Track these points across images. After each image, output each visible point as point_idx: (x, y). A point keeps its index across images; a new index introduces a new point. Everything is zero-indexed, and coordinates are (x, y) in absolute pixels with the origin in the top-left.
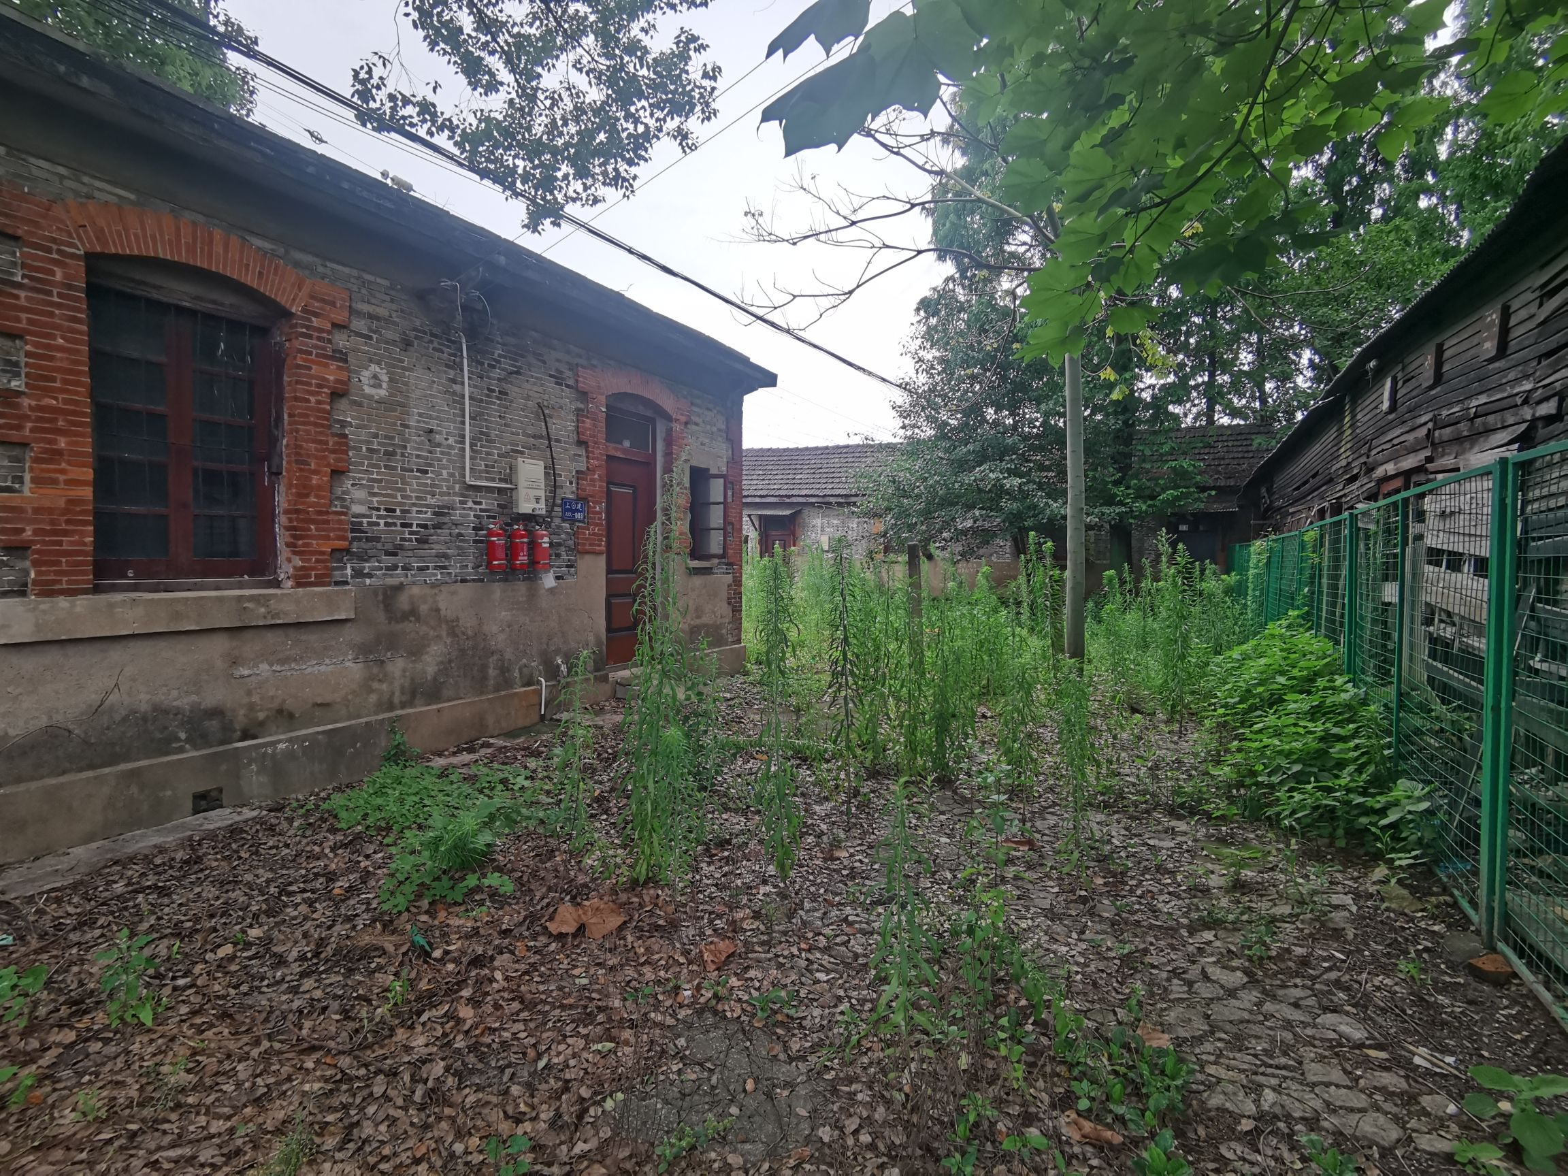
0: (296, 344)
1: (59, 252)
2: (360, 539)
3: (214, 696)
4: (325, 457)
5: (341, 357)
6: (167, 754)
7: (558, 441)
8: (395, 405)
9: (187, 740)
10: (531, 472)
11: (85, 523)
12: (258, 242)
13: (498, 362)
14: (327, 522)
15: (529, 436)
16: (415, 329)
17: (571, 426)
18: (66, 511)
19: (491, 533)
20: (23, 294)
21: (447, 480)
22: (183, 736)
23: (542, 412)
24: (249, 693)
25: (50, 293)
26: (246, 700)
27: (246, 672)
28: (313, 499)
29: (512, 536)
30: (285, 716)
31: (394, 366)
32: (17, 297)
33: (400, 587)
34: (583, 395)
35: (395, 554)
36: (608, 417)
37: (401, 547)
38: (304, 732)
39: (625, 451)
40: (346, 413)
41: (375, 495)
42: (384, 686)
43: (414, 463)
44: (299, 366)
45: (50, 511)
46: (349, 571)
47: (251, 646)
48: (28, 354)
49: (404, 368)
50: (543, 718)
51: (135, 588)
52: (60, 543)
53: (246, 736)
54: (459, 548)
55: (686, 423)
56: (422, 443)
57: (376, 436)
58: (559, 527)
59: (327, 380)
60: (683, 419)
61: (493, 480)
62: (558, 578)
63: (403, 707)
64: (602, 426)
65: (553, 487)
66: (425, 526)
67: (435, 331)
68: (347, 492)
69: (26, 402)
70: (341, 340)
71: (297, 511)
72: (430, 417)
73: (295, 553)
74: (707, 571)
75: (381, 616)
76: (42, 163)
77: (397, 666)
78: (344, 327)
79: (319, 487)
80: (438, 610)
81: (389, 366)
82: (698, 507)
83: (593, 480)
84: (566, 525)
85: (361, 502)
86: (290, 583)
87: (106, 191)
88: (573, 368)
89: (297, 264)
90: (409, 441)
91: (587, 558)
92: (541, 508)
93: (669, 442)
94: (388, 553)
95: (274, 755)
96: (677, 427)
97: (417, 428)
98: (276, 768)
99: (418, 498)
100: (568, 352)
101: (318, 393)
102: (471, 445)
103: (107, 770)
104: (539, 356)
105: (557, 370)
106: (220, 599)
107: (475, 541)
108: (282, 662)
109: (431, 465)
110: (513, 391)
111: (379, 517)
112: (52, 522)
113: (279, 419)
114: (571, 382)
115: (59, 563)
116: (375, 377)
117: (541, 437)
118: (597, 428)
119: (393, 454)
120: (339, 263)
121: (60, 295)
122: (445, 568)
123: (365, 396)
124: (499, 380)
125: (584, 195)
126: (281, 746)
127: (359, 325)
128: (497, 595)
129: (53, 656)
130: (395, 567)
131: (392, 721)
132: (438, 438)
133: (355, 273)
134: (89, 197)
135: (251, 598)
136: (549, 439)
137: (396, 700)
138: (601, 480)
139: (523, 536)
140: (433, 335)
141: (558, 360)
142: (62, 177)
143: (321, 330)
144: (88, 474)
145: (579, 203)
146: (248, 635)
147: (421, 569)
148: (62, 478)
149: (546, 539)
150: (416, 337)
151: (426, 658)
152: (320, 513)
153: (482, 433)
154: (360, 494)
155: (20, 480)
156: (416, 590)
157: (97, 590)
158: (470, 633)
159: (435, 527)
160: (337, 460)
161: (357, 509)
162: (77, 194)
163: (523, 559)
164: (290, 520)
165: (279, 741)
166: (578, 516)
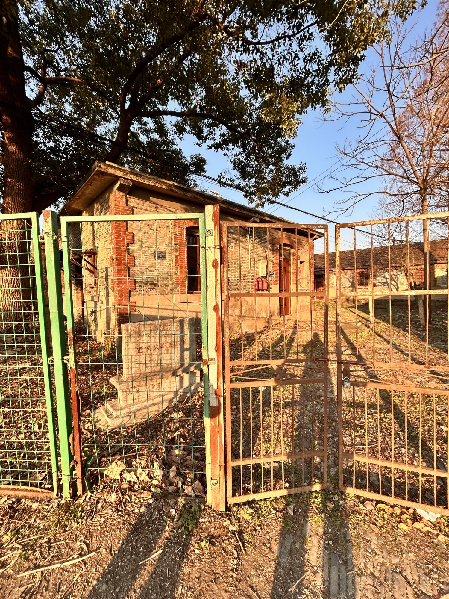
1: (183, 228)
8: (236, 252)
10: (263, 265)
11: (186, 280)
15: (262, 257)
17: (271, 253)
18: (184, 278)
21: (245, 269)
23: (265, 251)
29: (259, 281)
32: (177, 237)
34: (274, 245)
48: (179, 248)
51: (193, 293)
52: (183, 284)
57: (232, 259)
65: (267, 269)
69: (179, 257)
72: (242, 254)
75: (234, 300)
81: (235, 243)
83: (276, 266)
84: (270, 278)
88: (272, 239)
91: (275, 286)
92: (265, 274)
93: (294, 255)
102: (250, 260)
104: (264, 237)
109: (243, 265)
110: (259, 246)
111: (233, 277)
112: (182, 280)
114: (271, 242)
115: (183, 288)
116: (232, 246)
117: (265, 257)
118: (277, 253)
119: (235, 263)
121: (183, 236)
123: (230, 251)
124: (256, 244)
127: (229, 235)
132: (244, 259)
140: (243, 235)
148: (184, 271)
153: (252, 257)
155: (178, 272)
159: (244, 279)
163: (261, 287)
166: (273, 276)
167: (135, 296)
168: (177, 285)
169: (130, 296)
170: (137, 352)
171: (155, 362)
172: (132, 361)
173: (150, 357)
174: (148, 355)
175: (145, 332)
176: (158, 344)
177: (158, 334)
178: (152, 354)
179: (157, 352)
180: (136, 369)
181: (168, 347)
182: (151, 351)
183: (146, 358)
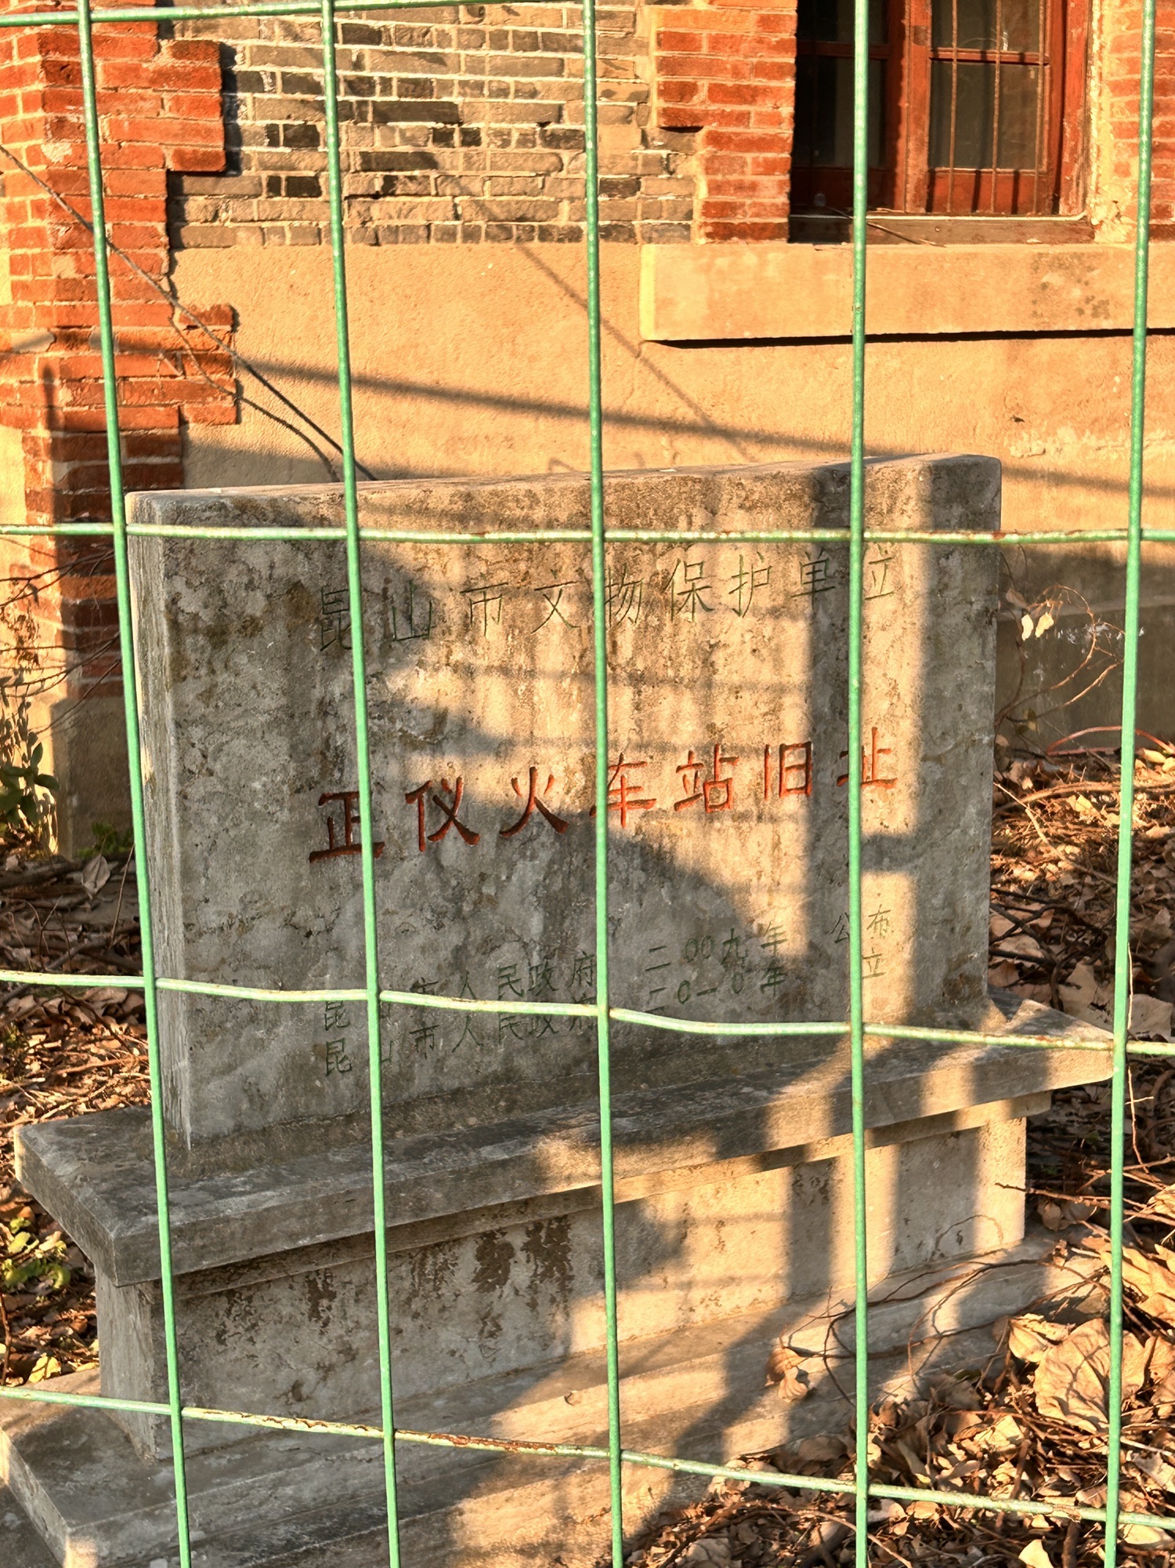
167: (225, 242)
168: (680, 127)
169: (175, 244)
170: (320, 842)
171: (523, 974)
172: (260, 955)
173: (458, 915)
174: (445, 884)
175: (408, 601)
176: (558, 771)
177: (555, 638)
178: (483, 877)
179: (544, 856)
180: (306, 1044)
181: (668, 803)
182: (470, 837)
183: (415, 922)
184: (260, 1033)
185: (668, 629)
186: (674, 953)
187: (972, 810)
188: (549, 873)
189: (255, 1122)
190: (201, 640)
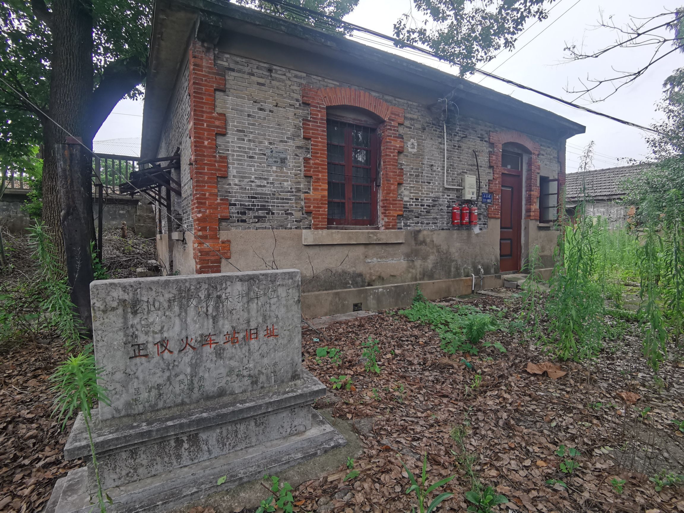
0: (387, 133)
1: (320, 107)
2: (406, 211)
3: (360, 269)
4: (395, 178)
5: (401, 137)
6: (346, 288)
7: (481, 167)
8: (419, 155)
9: (352, 284)
10: (470, 181)
11: (325, 204)
12: (374, 94)
13: (458, 133)
14: (396, 204)
15: (469, 165)
16: (427, 123)
17: (486, 159)
18: (321, 200)
19: (454, 208)
20: (311, 124)
21: (437, 186)
22: (350, 282)
23: (475, 154)
24: (370, 269)
25: (317, 122)
26: (369, 271)
27: (370, 261)
28: (391, 195)
29: (462, 210)
30: (381, 279)
31: (419, 139)
32: (309, 125)
33: (419, 231)
34: (492, 145)
35: (418, 217)
36: (503, 155)
37: (420, 215)
38: (387, 286)
39: (508, 170)
40: (403, 160)
41: (411, 193)
42: (414, 271)
43: (426, 179)
44: (387, 142)
45: (317, 199)
46: (402, 224)
47: (371, 251)
48: (312, 145)
49: (423, 140)
50: (473, 292)
51: (337, 228)
52: (319, 211)
53: (369, 285)
54: (441, 215)
55: (538, 155)
56: (428, 171)
57: (412, 169)
58: (481, 206)
59: (396, 147)
60: (537, 153)
61: (455, 185)
62: (481, 229)
63: (420, 280)
64: (500, 159)
65: (479, 188)
66: (429, 206)
67: (434, 122)
68: (402, 192)
69: (312, 162)
70: (401, 130)
71: (386, 200)
72: (431, 159)
73: (385, 216)
74: (548, 228)
75: (413, 243)
76: (315, 77)
77: (418, 263)
78: (402, 124)
79: (394, 190)
80: (433, 241)
81: (418, 139)
82: (544, 196)
83: (496, 184)
84: (483, 205)
85: (407, 196)
86: (383, 228)
87: (331, 83)
88: (488, 133)
89: (386, 101)
90: (423, 170)
91: (492, 220)
92: (474, 197)
93: (530, 164)
94: (416, 217)
95: (378, 293)
96: (534, 157)
97: (427, 164)
98: (378, 298)
99: (427, 194)
100: (486, 126)
101: (393, 152)
102: (447, 170)
103: (330, 291)
104: (473, 129)
105: (481, 134)
106: (362, 233)
107: (448, 212)
108: (381, 258)
109: (431, 180)
110: (463, 145)
111: (413, 202)
112: (318, 204)
113: (380, 164)
114: (487, 139)
115: (318, 218)
116: (413, 144)
117: (474, 165)
118: (497, 160)
119: (418, 176)
120: (400, 98)
121: (320, 123)
122: (436, 223)
123: (409, 153)
124: (458, 141)
125: (485, 57)
126: (380, 290)
127: (407, 123)
128: (455, 236)
129: (317, 250)
130: (418, 223)
131: (417, 285)
132: (435, 168)
133: (406, 101)
134: (327, 86)
135: (372, 233)
136: (478, 166)
137: (418, 277)
138: (499, 184)
139: (467, 210)
140: (433, 124)
141: (482, 130)
142: (320, 81)
143: (394, 127)
144: (326, 186)
145: (483, 61)
146: (370, 247)
147: (428, 224)
148: (320, 188)
149: (476, 211)
150: (427, 126)
151: (429, 261)
152: (393, 200)
153: (451, 165)
154: (406, 193)
155: (309, 189)
156: (425, 232)
157: (328, 228)
158: (445, 252)
159: (433, 206)
160: (400, 179)
161: (406, 199)
162: (323, 85)
163: (467, 220)
164: (384, 203)
165: (379, 288)
166: (489, 201)
167: (229, 230)
169: (220, 230)
170: (132, 354)
171: (186, 381)
172: (117, 380)
173: (169, 369)
174: (165, 363)
175: (154, 303)
176: (193, 337)
177: (192, 309)
178: (174, 361)
179: (190, 356)
180: (130, 399)
181: (222, 343)
182: (171, 352)
183: (157, 371)
184: (118, 397)
185: (221, 306)
186: (225, 375)
187: (297, 340)
188: (192, 359)
189: (118, 415)
190: (101, 312)
